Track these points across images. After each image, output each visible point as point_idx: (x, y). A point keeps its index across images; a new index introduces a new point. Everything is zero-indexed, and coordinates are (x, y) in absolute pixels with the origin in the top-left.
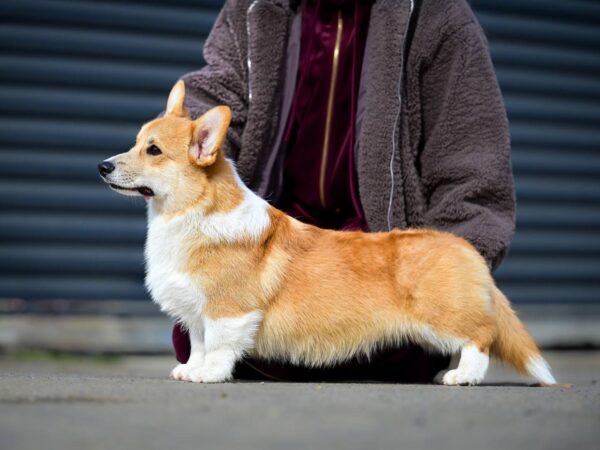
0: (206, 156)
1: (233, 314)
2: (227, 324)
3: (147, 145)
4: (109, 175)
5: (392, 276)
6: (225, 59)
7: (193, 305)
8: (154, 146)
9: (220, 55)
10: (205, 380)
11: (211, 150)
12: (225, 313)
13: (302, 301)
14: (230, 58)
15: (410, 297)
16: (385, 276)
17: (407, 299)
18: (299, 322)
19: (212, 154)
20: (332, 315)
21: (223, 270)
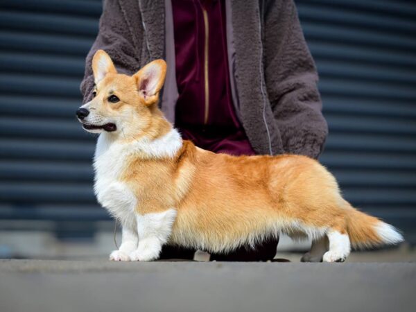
0: (151, 96)
1: (156, 210)
2: (151, 218)
3: (108, 95)
4: (85, 118)
5: (266, 187)
6: (118, 33)
7: (128, 205)
8: (114, 96)
9: (113, 30)
10: (140, 260)
11: (154, 91)
12: (150, 210)
13: (202, 201)
14: (121, 31)
15: (281, 201)
16: (261, 186)
17: (280, 202)
18: (200, 217)
19: (155, 94)
20: (225, 213)
21: (149, 179)
